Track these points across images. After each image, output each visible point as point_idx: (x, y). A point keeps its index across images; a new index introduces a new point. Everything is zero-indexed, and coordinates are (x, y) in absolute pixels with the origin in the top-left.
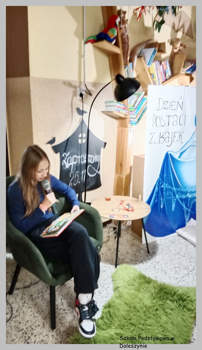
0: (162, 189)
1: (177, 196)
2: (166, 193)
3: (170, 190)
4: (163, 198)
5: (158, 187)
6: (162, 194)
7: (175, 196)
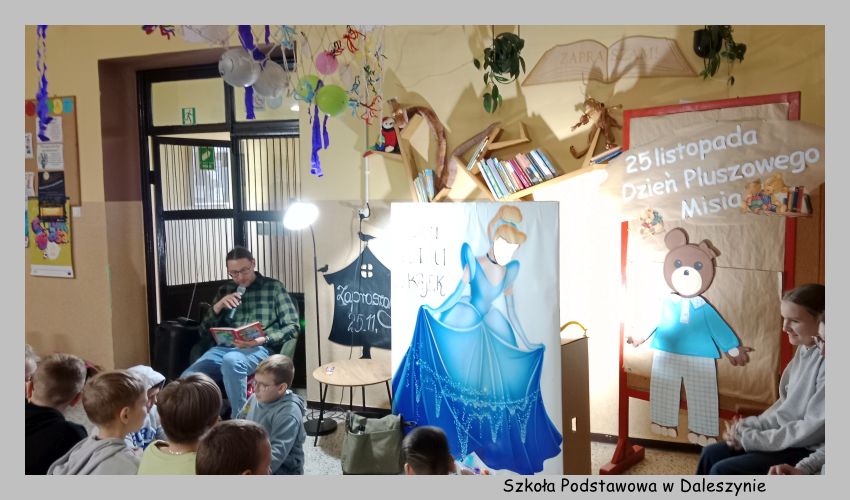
0: (417, 368)
1: (443, 392)
2: (424, 378)
3: (431, 375)
4: (419, 384)
5: (411, 361)
6: (418, 378)
7: (439, 390)
